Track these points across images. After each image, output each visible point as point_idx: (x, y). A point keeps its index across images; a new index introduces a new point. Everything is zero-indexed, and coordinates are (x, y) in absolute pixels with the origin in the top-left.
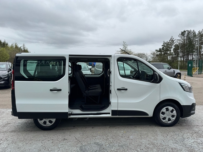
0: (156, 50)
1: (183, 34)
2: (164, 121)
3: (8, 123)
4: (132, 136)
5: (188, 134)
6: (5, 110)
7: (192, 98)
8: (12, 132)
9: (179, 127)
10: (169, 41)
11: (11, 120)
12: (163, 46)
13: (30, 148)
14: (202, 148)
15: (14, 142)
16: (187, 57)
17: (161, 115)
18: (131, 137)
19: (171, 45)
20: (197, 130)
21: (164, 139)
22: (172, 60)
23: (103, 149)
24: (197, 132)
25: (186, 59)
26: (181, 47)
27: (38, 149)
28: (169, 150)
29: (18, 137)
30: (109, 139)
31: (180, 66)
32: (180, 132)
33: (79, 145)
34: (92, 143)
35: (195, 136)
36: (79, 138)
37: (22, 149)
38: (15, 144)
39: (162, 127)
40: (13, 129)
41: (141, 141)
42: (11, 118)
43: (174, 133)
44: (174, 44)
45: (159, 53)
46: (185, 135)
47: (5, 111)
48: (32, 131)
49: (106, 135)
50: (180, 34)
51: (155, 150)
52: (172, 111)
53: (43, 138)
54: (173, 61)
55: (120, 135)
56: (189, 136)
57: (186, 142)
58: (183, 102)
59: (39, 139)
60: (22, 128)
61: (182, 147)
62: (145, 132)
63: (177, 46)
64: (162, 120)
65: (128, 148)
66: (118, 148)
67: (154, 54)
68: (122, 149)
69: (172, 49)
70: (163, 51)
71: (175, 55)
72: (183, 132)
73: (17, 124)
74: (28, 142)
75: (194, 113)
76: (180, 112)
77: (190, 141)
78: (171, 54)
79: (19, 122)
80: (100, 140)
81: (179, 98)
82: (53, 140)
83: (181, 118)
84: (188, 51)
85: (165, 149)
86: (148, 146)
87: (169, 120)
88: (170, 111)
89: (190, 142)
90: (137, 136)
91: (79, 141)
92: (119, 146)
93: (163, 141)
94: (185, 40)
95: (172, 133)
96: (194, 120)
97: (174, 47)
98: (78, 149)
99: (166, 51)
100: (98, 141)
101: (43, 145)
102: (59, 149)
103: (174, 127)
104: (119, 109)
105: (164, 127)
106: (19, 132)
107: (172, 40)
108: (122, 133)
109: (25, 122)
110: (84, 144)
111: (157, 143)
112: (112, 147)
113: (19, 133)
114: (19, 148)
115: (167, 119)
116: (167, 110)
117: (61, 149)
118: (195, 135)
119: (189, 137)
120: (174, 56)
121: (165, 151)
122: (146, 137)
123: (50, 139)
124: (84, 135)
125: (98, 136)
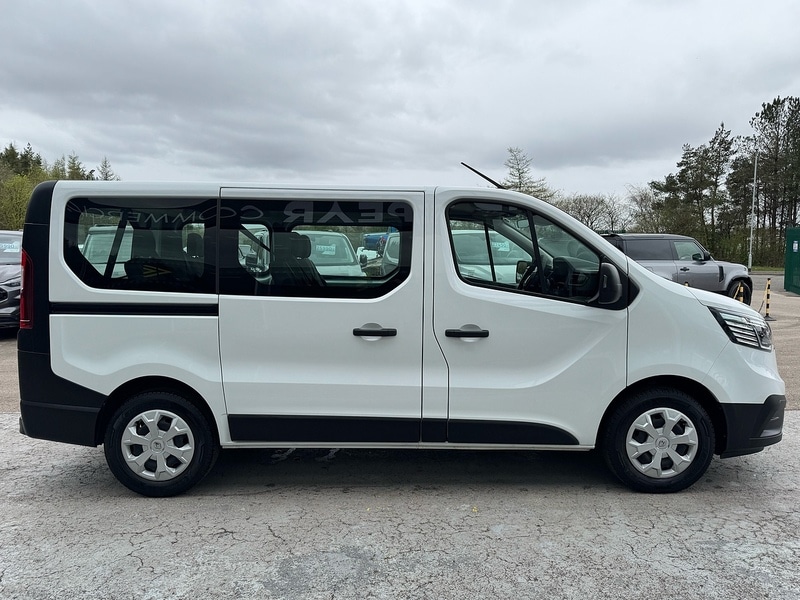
0: (654, 185)
1: (770, 112)
2: (643, 468)
3: (10, 467)
4: (501, 526)
5: (743, 524)
6: (8, 416)
7: (769, 375)
8: (20, 500)
9: (709, 496)
10: (708, 146)
11: (23, 455)
12: (683, 168)
13: (80, 562)
14: (792, 580)
15: (22, 539)
16: (789, 215)
17: (632, 443)
18: (497, 530)
19: (719, 160)
20: (784, 507)
21: (633, 542)
22: (720, 226)
23: (376, 572)
24: (781, 517)
25: (781, 223)
26: (764, 168)
27: (113, 565)
28: (647, 585)
29: (42, 520)
30: (405, 536)
31: (755, 252)
32: (710, 515)
33: (281, 555)
34: (332, 549)
35: (773, 532)
36: (285, 530)
37: (50, 566)
38: (26, 547)
39: (633, 495)
40: (26, 488)
41: (536, 546)
42: (26, 448)
43: (681, 518)
44: (733, 157)
45: (667, 195)
46: (731, 526)
47: (5, 423)
48: (99, 498)
49: (394, 519)
50: (757, 115)
51: (589, 583)
52: (679, 428)
53: (141, 525)
54: (726, 232)
55: (454, 520)
56: (743, 532)
57: (727, 554)
58: (728, 391)
59: (121, 530)
60: (63, 485)
61: (705, 573)
62: (560, 512)
63: (743, 166)
64: (636, 463)
65: (479, 571)
66: (435, 571)
67: (643, 200)
68: (450, 575)
69: (722, 180)
70: (683, 189)
71: (736, 203)
72: (723, 515)
73: (44, 473)
74: (77, 538)
75: (776, 439)
76: (713, 430)
77: (744, 552)
78: (715, 201)
79: (55, 463)
80: (369, 537)
81: (711, 375)
82: (176, 533)
83: (716, 457)
84: (791, 189)
85: (634, 582)
86: (564, 564)
87: (667, 463)
88: (669, 427)
89: (744, 556)
90: (521, 527)
91: (280, 541)
92: (441, 563)
93: (629, 548)
94: (778, 140)
95: (673, 520)
96: (780, 467)
97: (732, 171)
98: (273, 570)
99: (696, 189)
100: (358, 543)
101: (135, 554)
102: (195, 568)
103: (688, 495)
104: (453, 416)
105: (643, 495)
106: (48, 501)
107: (723, 142)
108: (462, 515)
109: (76, 463)
110: (299, 554)
111: (603, 554)
112: (413, 566)
113: (49, 507)
114: (38, 561)
115: (656, 462)
116: (658, 421)
117: (203, 568)
118: (772, 526)
119: (744, 537)
120: (731, 208)
121: (632, 587)
122: (561, 531)
123: (166, 530)
124: (308, 516)
125: (364, 524)
